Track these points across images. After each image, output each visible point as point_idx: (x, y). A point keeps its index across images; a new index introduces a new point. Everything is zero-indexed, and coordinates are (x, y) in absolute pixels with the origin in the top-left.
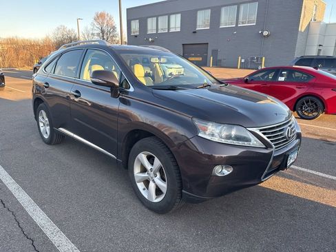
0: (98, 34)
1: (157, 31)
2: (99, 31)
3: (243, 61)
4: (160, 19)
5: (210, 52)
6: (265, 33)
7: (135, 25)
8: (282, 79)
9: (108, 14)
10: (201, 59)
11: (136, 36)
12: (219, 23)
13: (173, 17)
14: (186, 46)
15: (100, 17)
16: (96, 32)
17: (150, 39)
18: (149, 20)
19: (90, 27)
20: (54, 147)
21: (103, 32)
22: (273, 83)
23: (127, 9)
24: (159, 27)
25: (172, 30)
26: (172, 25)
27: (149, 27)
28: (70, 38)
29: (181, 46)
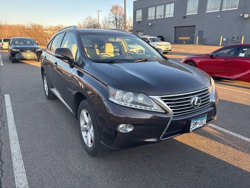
0: (113, 22)
1: (155, 17)
2: (114, 19)
3: (225, 40)
4: (158, 8)
5: (196, 32)
6: (246, 16)
7: (139, 14)
8: (242, 55)
9: (120, 7)
10: (189, 38)
11: (139, 22)
12: (205, 9)
13: (168, 6)
14: (177, 29)
15: (115, 8)
16: (111, 20)
17: (150, 24)
18: (150, 10)
19: (108, 17)
20: (51, 101)
21: (116, 19)
22: (234, 58)
23: (134, 2)
24: (157, 15)
25: (167, 16)
26: (167, 12)
27: (150, 15)
28: (94, 25)
29: (174, 28)
